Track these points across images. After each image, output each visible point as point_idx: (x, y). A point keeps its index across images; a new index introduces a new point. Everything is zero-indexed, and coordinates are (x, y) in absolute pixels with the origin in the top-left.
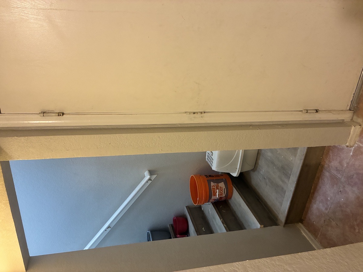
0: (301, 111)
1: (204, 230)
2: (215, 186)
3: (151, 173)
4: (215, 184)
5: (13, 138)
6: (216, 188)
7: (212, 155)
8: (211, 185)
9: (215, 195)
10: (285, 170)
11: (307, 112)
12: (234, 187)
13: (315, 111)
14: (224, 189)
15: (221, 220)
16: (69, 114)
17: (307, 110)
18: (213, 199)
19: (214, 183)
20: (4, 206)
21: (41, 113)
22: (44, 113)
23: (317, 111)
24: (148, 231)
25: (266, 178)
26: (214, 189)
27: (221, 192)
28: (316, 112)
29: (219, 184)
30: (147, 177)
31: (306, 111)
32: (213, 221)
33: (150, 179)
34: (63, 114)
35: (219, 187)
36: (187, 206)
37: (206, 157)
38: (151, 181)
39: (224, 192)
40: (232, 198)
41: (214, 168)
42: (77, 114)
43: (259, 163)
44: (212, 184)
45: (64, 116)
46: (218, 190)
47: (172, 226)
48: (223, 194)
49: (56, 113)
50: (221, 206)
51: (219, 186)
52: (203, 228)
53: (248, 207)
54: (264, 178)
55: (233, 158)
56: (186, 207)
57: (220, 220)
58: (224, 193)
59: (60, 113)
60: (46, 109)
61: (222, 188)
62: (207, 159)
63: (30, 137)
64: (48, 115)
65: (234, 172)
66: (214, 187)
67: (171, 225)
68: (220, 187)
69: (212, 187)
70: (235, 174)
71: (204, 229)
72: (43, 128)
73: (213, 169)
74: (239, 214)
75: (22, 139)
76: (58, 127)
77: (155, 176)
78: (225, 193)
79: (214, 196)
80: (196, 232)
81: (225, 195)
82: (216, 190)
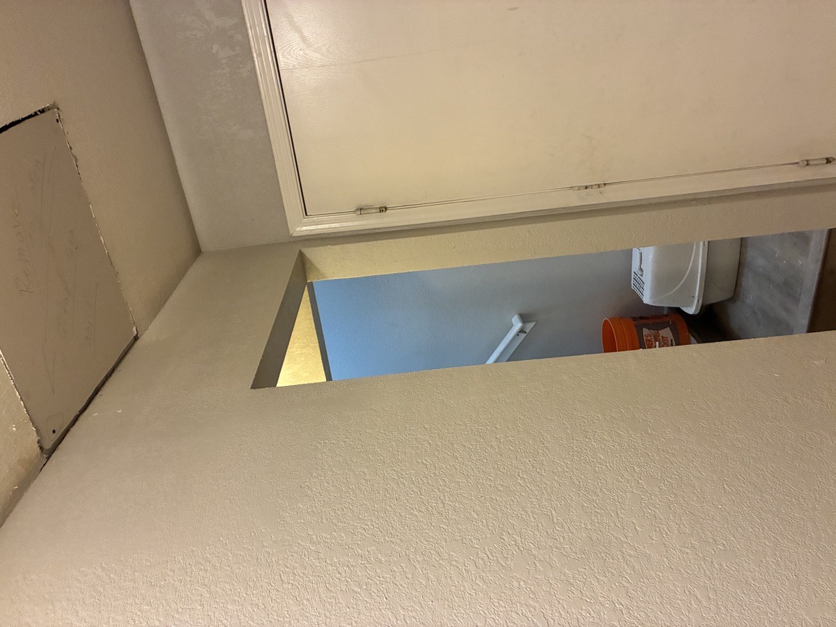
0: (797, 163)
2: (651, 336)
3: (524, 318)
4: (652, 331)
5: (326, 247)
6: (653, 340)
7: (642, 275)
8: (644, 334)
10: (788, 288)
11: (807, 165)
12: (692, 335)
13: (825, 161)
14: (671, 340)
16: (393, 208)
17: (807, 161)
19: (649, 329)
20: (312, 351)
21: (357, 210)
22: (361, 210)
23: (828, 161)
25: (756, 310)
26: (650, 341)
28: (827, 163)
29: (660, 332)
30: (518, 325)
31: (806, 163)
33: (522, 331)
34: (386, 209)
35: (661, 338)
37: (632, 282)
38: (525, 335)
41: (647, 299)
42: (404, 207)
43: (743, 284)
44: (646, 331)
45: (388, 211)
46: (657, 343)
49: (377, 208)
51: (661, 335)
54: (754, 312)
55: (685, 277)
59: (383, 207)
60: (363, 203)
61: (665, 339)
62: (633, 285)
63: (347, 245)
64: (366, 212)
65: (690, 305)
66: (649, 338)
68: (662, 337)
69: (645, 338)
70: (691, 310)
72: (360, 233)
73: (644, 302)
75: (337, 248)
76: (380, 228)
77: (532, 325)
82: (653, 342)
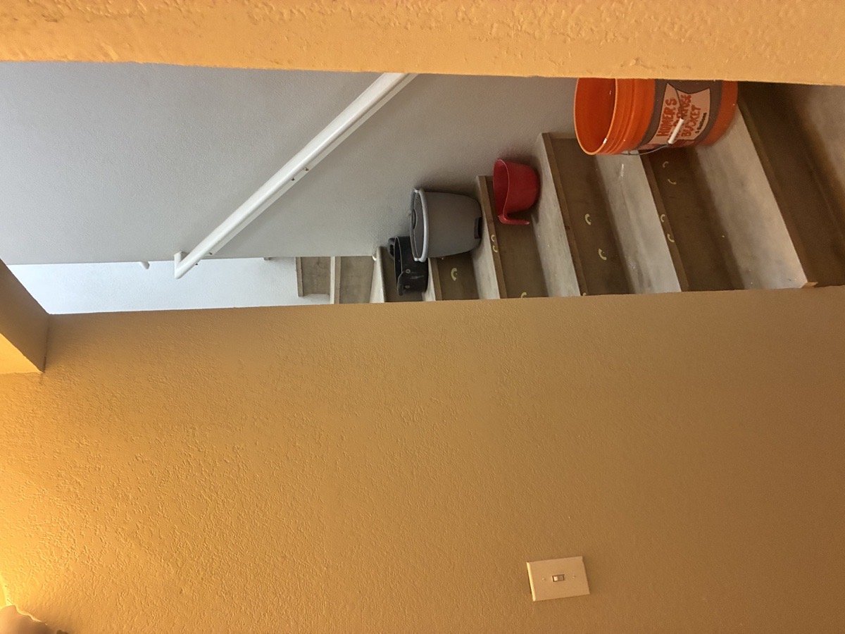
1: (589, 223)
2: (675, 104)
4: (680, 93)
6: (676, 111)
8: (665, 99)
9: (666, 132)
14: (705, 114)
15: (660, 215)
18: (653, 145)
19: (676, 89)
24: (416, 191)
26: (670, 112)
27: (691, 124)
29: (692, 95)
32: (625, 203)
35: (690, 108)
36: (546, 132)
39: (698, 125)
40: (718, 147)
44: (670, 93)
46: (680, 118)
47: (488, 181)
48: (693, 133)
50: (667, 162)
51: (691, 104)
52: (587, 216)
53: (779, 205)
56: (544, 135)
57: (657, 215)
58: (699, 128)
61: (696, 111)
66: (671, 107)
67: (486, 177)
68: (694, 108)
69: (665, 106)
71: (588, 218)
74: (725, 209)
78: (701, 131)
79: (663, 135)
80: (567, 228)
81: (698, 134)
82: (675, 117)
